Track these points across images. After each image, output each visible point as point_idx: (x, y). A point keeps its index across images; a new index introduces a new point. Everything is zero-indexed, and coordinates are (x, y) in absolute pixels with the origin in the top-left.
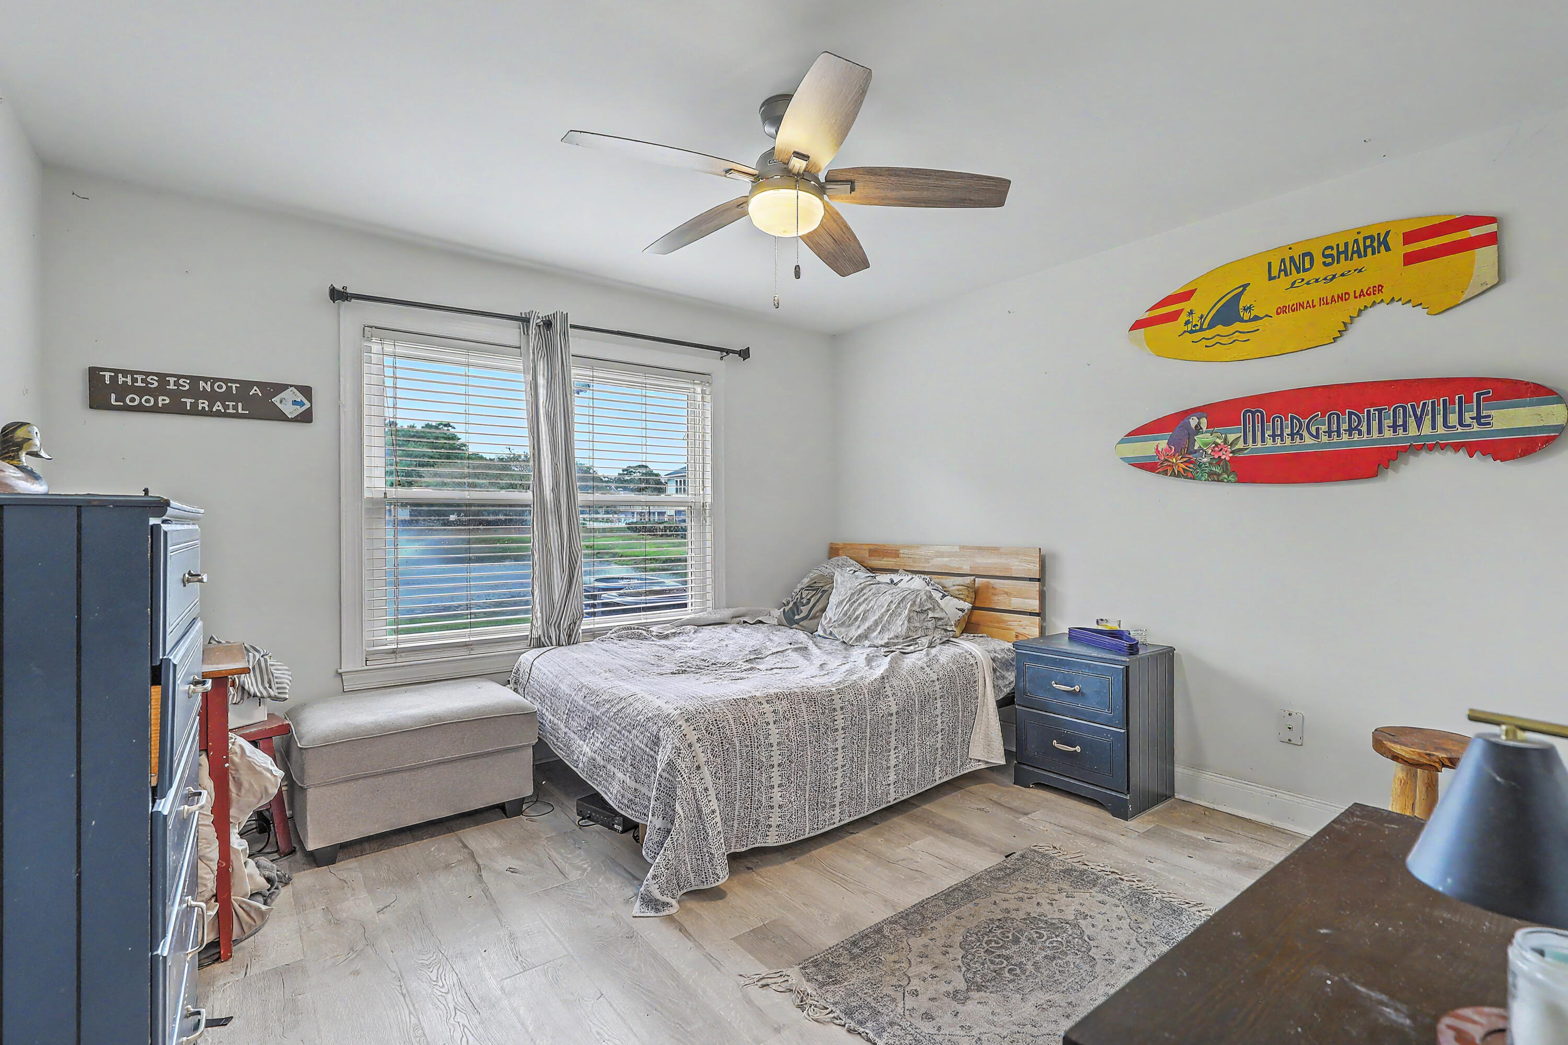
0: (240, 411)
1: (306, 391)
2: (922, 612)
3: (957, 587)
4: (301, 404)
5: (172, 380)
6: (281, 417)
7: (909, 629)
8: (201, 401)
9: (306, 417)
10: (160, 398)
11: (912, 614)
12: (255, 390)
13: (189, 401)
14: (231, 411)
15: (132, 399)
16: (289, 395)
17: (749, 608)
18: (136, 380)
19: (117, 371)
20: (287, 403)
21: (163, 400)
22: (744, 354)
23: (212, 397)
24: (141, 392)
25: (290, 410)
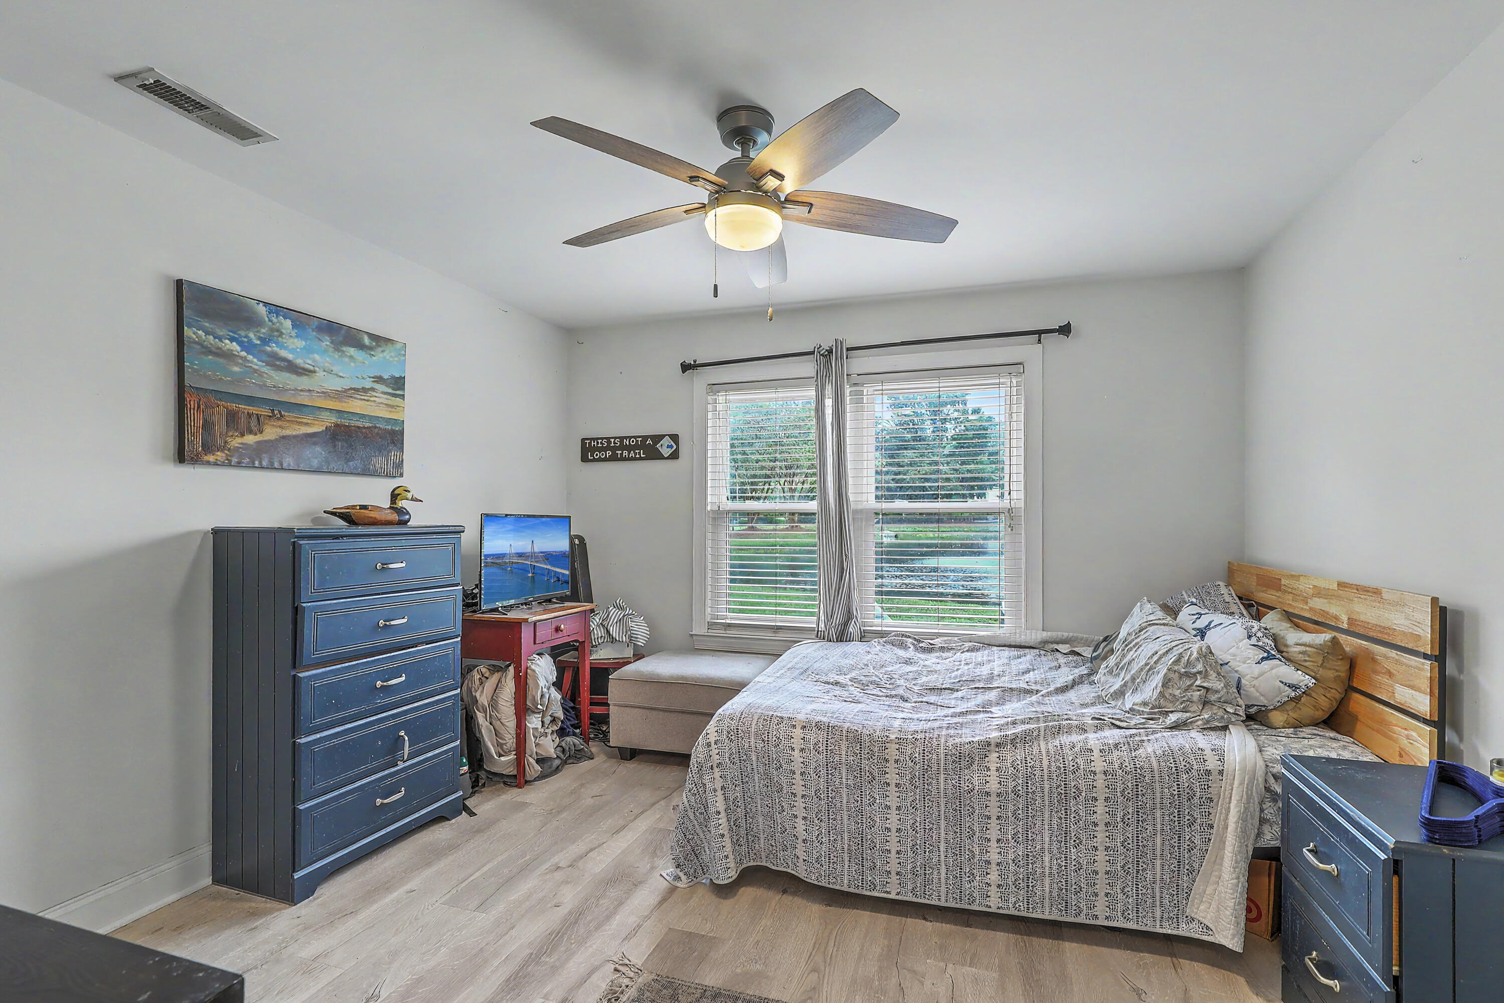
0: (642, 456)
1: (675, 438)
2: (1187, 675)
3: (1303, 648)
4: (671, 447)
5: (612, 440)
6: (661, 457)
7: (1162, 694)
8: (624, 452)
9: (675, 456)
10: (607, 452)
11: (1172, 675)
12: (649, 441)
13: (619, 452)
14: (638, 456)
15: (597, 455)
16: (666, 441)
17: (1071, 634)
18: (598, 443)
19: (591, 439)
20: (665, 448)
21: (609, 453)
22: (1065, 330)
23: (629, 448)
24: (600, 450)
25: (666, 452)
